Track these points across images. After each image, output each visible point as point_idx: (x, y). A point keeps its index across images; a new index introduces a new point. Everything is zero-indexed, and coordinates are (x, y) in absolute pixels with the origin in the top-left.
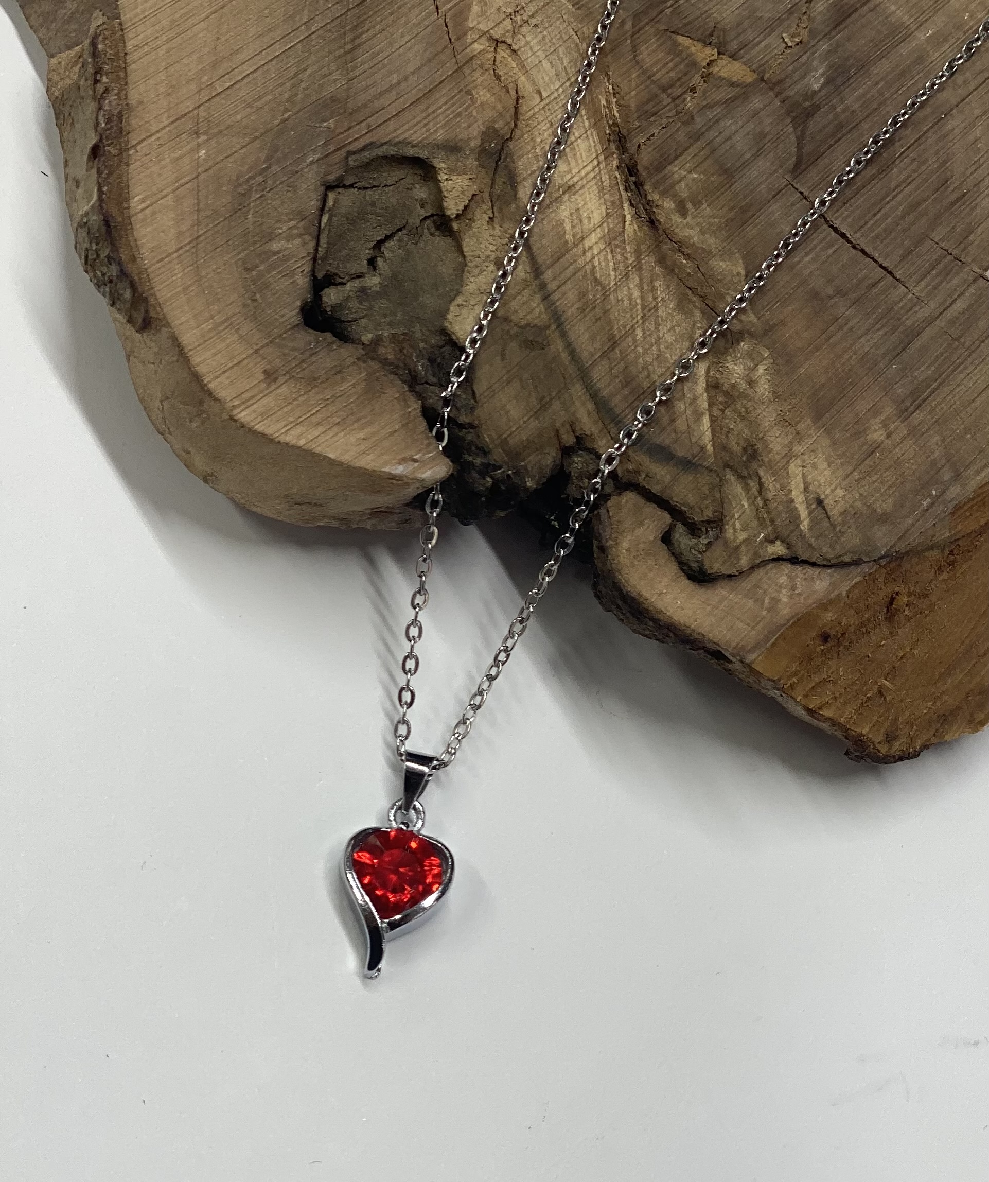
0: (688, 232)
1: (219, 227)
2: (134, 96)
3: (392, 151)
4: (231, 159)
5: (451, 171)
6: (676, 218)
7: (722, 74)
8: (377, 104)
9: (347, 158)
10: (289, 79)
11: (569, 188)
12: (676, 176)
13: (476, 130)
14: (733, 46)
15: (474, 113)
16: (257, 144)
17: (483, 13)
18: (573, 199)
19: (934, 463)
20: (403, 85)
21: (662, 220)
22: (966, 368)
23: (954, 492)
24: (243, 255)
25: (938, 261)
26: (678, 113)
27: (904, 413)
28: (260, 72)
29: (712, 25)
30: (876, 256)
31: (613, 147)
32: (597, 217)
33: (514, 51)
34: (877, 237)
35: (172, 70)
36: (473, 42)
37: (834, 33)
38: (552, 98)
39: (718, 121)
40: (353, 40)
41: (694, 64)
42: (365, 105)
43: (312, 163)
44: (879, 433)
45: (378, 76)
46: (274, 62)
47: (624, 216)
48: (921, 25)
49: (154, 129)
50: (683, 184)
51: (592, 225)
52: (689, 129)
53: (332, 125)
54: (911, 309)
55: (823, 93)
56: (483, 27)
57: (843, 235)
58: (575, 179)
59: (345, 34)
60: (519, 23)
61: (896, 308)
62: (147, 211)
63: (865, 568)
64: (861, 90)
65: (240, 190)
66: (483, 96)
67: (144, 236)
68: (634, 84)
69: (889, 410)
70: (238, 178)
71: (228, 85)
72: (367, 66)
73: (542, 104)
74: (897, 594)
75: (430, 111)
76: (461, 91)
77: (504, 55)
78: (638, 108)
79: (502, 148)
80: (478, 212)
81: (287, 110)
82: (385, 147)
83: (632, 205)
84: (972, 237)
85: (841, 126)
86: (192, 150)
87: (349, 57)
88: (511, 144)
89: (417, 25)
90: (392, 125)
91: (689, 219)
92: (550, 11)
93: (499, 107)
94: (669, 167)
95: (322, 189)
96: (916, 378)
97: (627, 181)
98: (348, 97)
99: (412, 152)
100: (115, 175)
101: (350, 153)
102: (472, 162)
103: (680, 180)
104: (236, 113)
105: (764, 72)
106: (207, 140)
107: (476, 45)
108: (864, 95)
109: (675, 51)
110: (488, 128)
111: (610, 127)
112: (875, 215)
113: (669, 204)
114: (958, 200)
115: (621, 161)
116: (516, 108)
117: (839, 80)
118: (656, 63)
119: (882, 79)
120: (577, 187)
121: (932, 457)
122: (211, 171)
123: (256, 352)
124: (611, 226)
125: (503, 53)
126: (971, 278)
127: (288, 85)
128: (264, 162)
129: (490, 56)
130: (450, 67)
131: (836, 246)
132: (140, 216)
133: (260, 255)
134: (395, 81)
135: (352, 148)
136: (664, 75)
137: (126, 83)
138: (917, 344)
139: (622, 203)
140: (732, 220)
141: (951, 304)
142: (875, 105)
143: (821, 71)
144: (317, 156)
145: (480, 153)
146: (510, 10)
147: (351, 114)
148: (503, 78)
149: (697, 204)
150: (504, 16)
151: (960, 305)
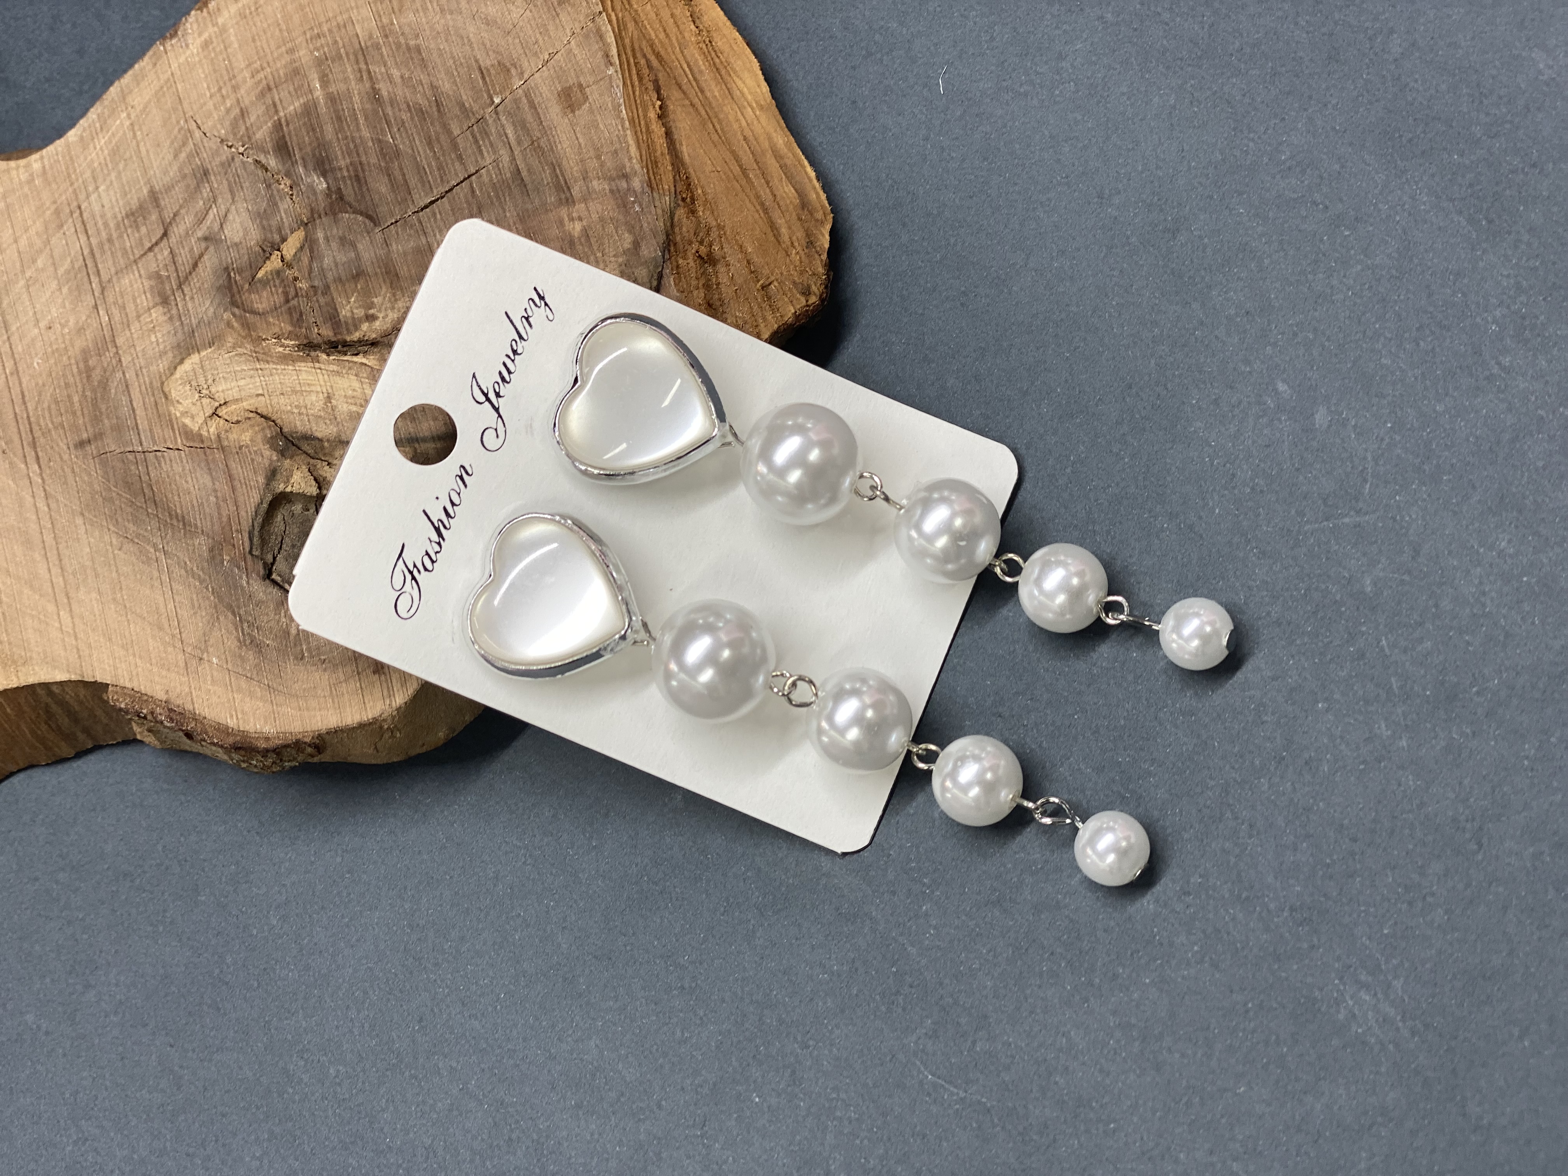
0: (389, 319)
1: (267, 667)
2: (161, 695)
3: (260, 519)
4: (226, 641)
5: (287, 482)
6: (377, 324)
7: (292, 254)
8: (225, 519)
9: (252, 555)
10: (188, 577)
11: (329, 397)
12: (349, 314)
13: (267, 453)
14: (277, 238)
15: (255, 449)
16: (222, 618)
17: (193, 417)
18: (337, 397)
19: (611, 191)
20: (219, 494)
21: (374, 336)
22: (555, 142)
23: (636, 183)
24: (291, 658)
25: (474, 136)
26: (307, 296)
27: (569, 201)
28: (175, 597)
29: (257, 249)
30: (454, 183)
31: (313, 354)
32: (356, 385)
33: (225, 403)
34: (441, 178)
35: (154, 661)
36: (208, 431)
37: (294, 159)
38: (264, 386)
39: (322, 270)
40: (178, 521)
41: (278, 273)
42: (223, 528)
43: (248, 583)
44: (576, 226)
45: (207, 510)
46: (173, 584)
47: (362, 364)
48: (311, 91)
49: (187, 690)
50: (355, 311)
51: (359, 390)
52: (320, 292)
53: (228, 558)
54: (499, 169)
55: (330, 182)
56: (200, 420)
57: (432, 202)
58: (325, 391)
59: (172, 524)
60: (207, 392)
61: (495, 181)
62: (240, 716)
63: (667, 271)
64: (339, 153)
65: (248, 642)
66: (246, 437)
67: (255, 725)
68: (277, 322)
69: (564, 212)
70: (239, 640)
71: (176, 623)
72: (198, 517)
73: (266, 396)
74: (697, 252)
75: (243, 481)
76: (237, 453)
77: (224, 412)
78: (292, 325)
79: (285, 437)
80: (321, 472)
81: (207, 588)
82: (256, 524)
83: (357, 354)
84: (467, 105)
85: (357, 176)
86: (210, 667)
87: (188, 528)
88: (285, 430)
89: (183, 470)
90: (243, 513)
91: (381, 315)
92: (208, 367)
93: (257, 428)
94: (341, 317)
95: (267, 581)
96: (548, 184)
97: (339, 352)
98: (213, 539)
99: (265, 505)
100: (209, 730)
101: (250, 552)
102: (287, 462)
103: (353, 313)
104: (197, 624)
105: (302, 221)
106: (208, 653)
107: (212, 430)
108: (343, 153)
109: (265, 282)
110: (268, 442)
111: (298, 351)
112: (426, 173)
113: (365, 326)
114: (438, 105)
115: (324, 351)
116: (262, 416)
117: (327, 167)
118: (268, 299)
119: (337, 134)
120: (330, 391)
121: (607, 191)
122: (229, 659)
123: (358, 673)
124: (365, 375)
125: (222, 412)
126: (494, 116)
127: (191, 579)
128: (236, 617)
129: (222, 422)
130: (218, 455)
131: (437, 211)
132: (241, 722)
133: (295, 645)
134: (215, 499)
135: (247, 549)
136: (279, 299)
137: (152, 697)
138: (524, 173)
139: (352, 362)
140: (391, 283)
141: (507, 137)
142: (352, 146)
143: (315, 178)
144: (244, 577)
145: (283, 455)
146: (197, 395)
147: (225, 540)
148: (240, 419)
149: (371, 306)
150: (199, 402)
151: (510, 131)
